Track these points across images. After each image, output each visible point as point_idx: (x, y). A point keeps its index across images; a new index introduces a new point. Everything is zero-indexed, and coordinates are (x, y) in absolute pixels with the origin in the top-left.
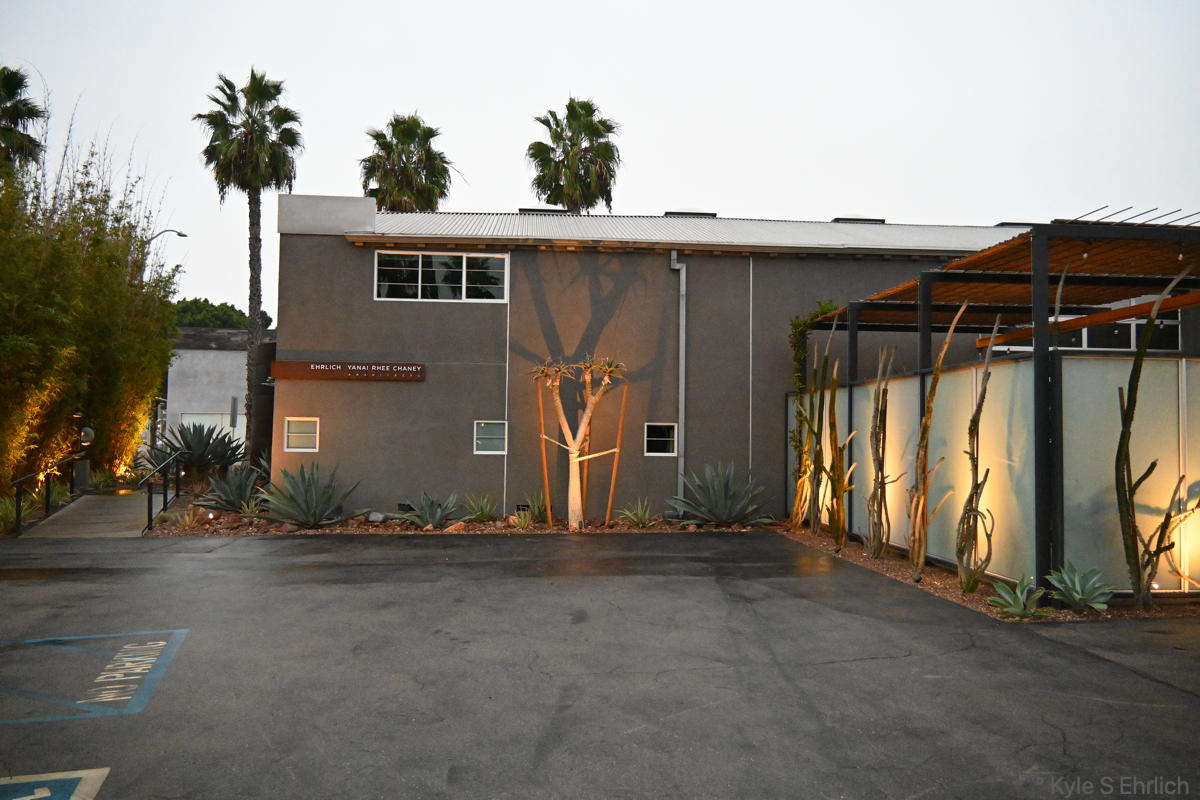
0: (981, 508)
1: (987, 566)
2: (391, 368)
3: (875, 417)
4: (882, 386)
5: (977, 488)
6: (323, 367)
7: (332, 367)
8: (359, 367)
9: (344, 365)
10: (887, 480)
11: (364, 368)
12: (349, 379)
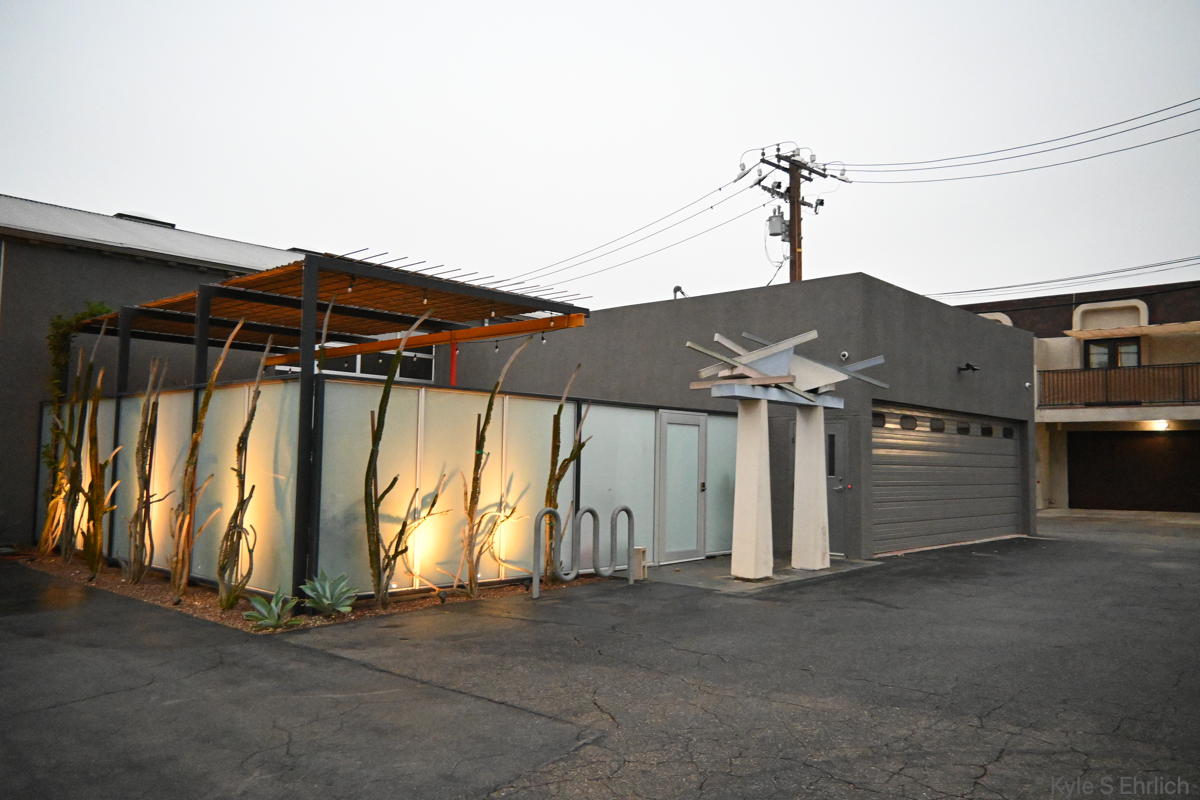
0: (246, 525)
1: (247, 582)
3: (143, 432)
4: (152, 400)
5: (242, 504)
10: (151, 500)
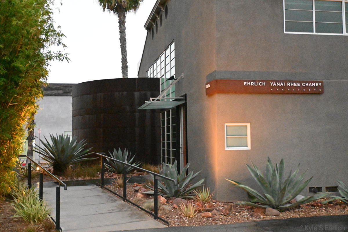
2: (301, 84)
6: (252, 84)
7: (259, 84)
8: (278, 84)
9: (267, 82)
11: (282, 84)
12: (272, 93)
